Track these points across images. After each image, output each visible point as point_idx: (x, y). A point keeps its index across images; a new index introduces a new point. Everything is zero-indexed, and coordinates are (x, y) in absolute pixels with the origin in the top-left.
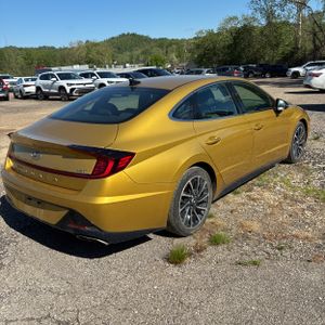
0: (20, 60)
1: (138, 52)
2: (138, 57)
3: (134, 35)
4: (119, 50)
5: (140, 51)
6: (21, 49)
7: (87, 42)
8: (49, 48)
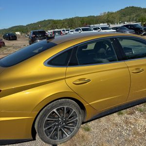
0: (79, 22)
1: (134, 15)
2: (134, 18)
3: (133, 7)
4: (124, 15)
5: (135, 15)
6: (81, 18)
7: (108, 12)
8: (92, 16)
